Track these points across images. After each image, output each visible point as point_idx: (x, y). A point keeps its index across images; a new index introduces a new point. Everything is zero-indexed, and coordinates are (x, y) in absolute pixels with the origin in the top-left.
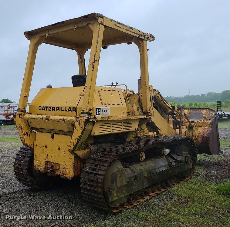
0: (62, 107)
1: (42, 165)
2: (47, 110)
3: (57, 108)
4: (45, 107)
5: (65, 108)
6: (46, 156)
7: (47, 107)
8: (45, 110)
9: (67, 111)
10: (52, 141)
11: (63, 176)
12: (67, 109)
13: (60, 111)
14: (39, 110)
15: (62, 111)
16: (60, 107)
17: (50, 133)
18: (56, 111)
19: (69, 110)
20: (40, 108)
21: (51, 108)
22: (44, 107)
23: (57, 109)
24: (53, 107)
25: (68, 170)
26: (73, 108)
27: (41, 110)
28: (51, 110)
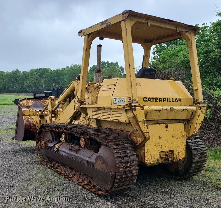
0: (169, 99)
1: (155, 157)
2: (153, 101)
3: (165, 99)
4: (151, 98)
5: (172, 99)
6: (160, 147)
7: (153, 98)
8: (151, 101)
9: (174, 102)
10: (166, 131)
11: (176, 160)
12: (174, 100)
13: (167, 102)
14: (144, 101)
15: (169, 101)
16: (167, 98)
17: (157, 124)
18: (164, 102)
19: (175, 101)
20: (145, 99)
21: (158, 99)
22: (149, 98)
23: (164, 101)
24: (160, 98)
25: (181, 153)
26: (179, 99)
27: (146, 101)
28: (158, 101)
